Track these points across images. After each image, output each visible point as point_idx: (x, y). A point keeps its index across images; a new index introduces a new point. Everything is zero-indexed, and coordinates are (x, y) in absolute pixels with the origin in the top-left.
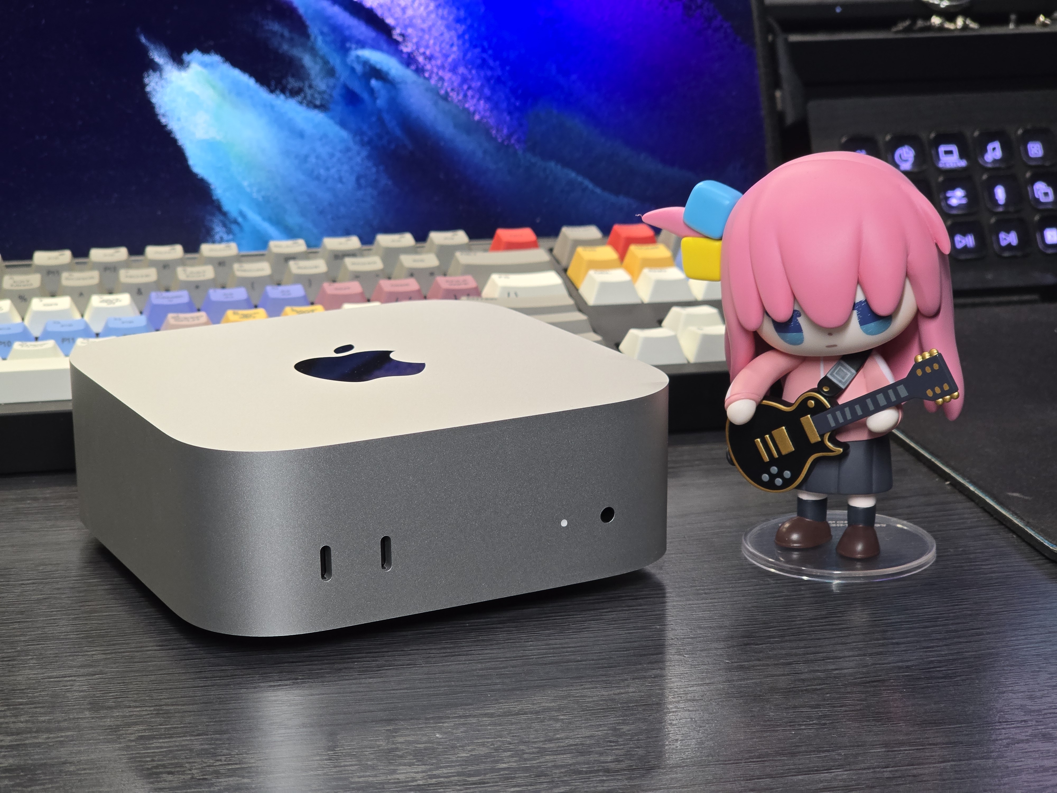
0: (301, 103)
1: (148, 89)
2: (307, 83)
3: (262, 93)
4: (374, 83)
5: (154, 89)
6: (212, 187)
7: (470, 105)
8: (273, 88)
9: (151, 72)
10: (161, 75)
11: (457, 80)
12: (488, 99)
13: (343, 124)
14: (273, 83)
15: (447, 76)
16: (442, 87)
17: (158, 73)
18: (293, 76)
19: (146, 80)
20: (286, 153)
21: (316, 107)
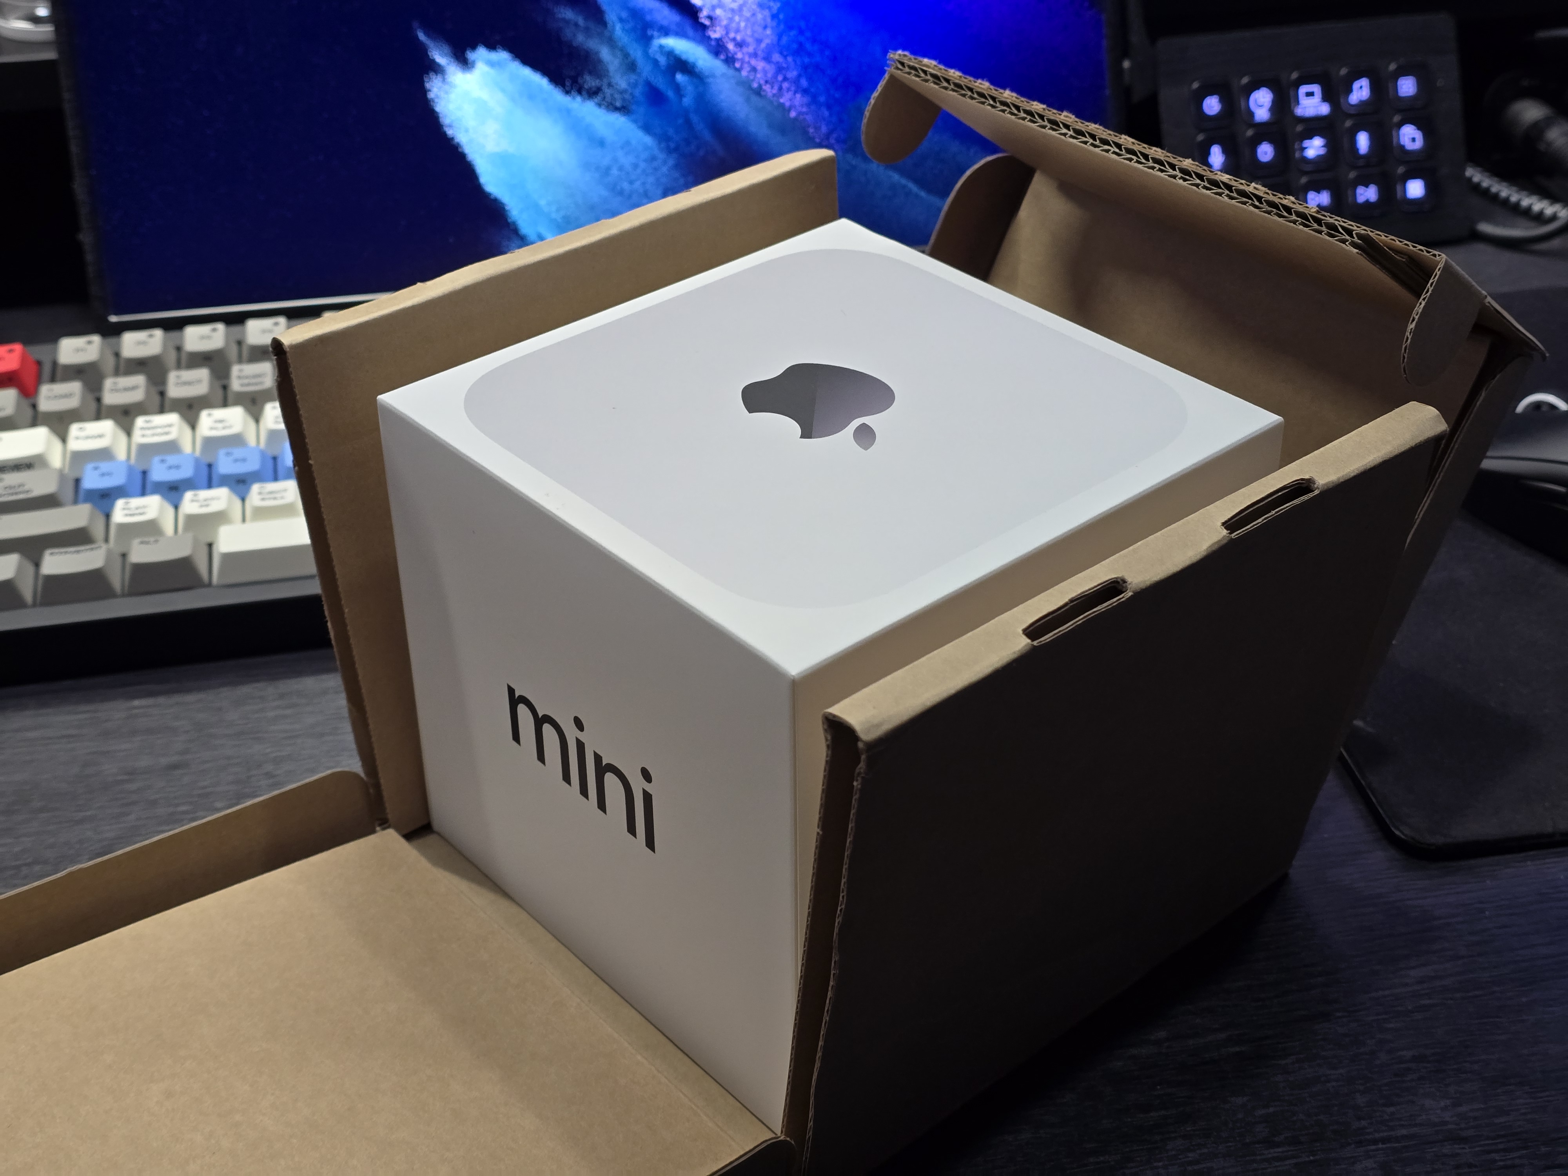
0: (599, 105)
1: (431, 95)
2: (605, 81)
3: (557, 95)
4: (679, 77)
5: (437, 96)
6: (507, 208)
7: (785, 100)
8: (567, 89)
9: (432, 75)
10: (444, 80)
11: (771, 69)
12: (805, 91)
13: (647, 128)
14: (568, 83)
15: (760, 65)
16: (753, 80)
17: (439, 77)
18: (590, 73)
19: (428, 85)
21: (616, 109)
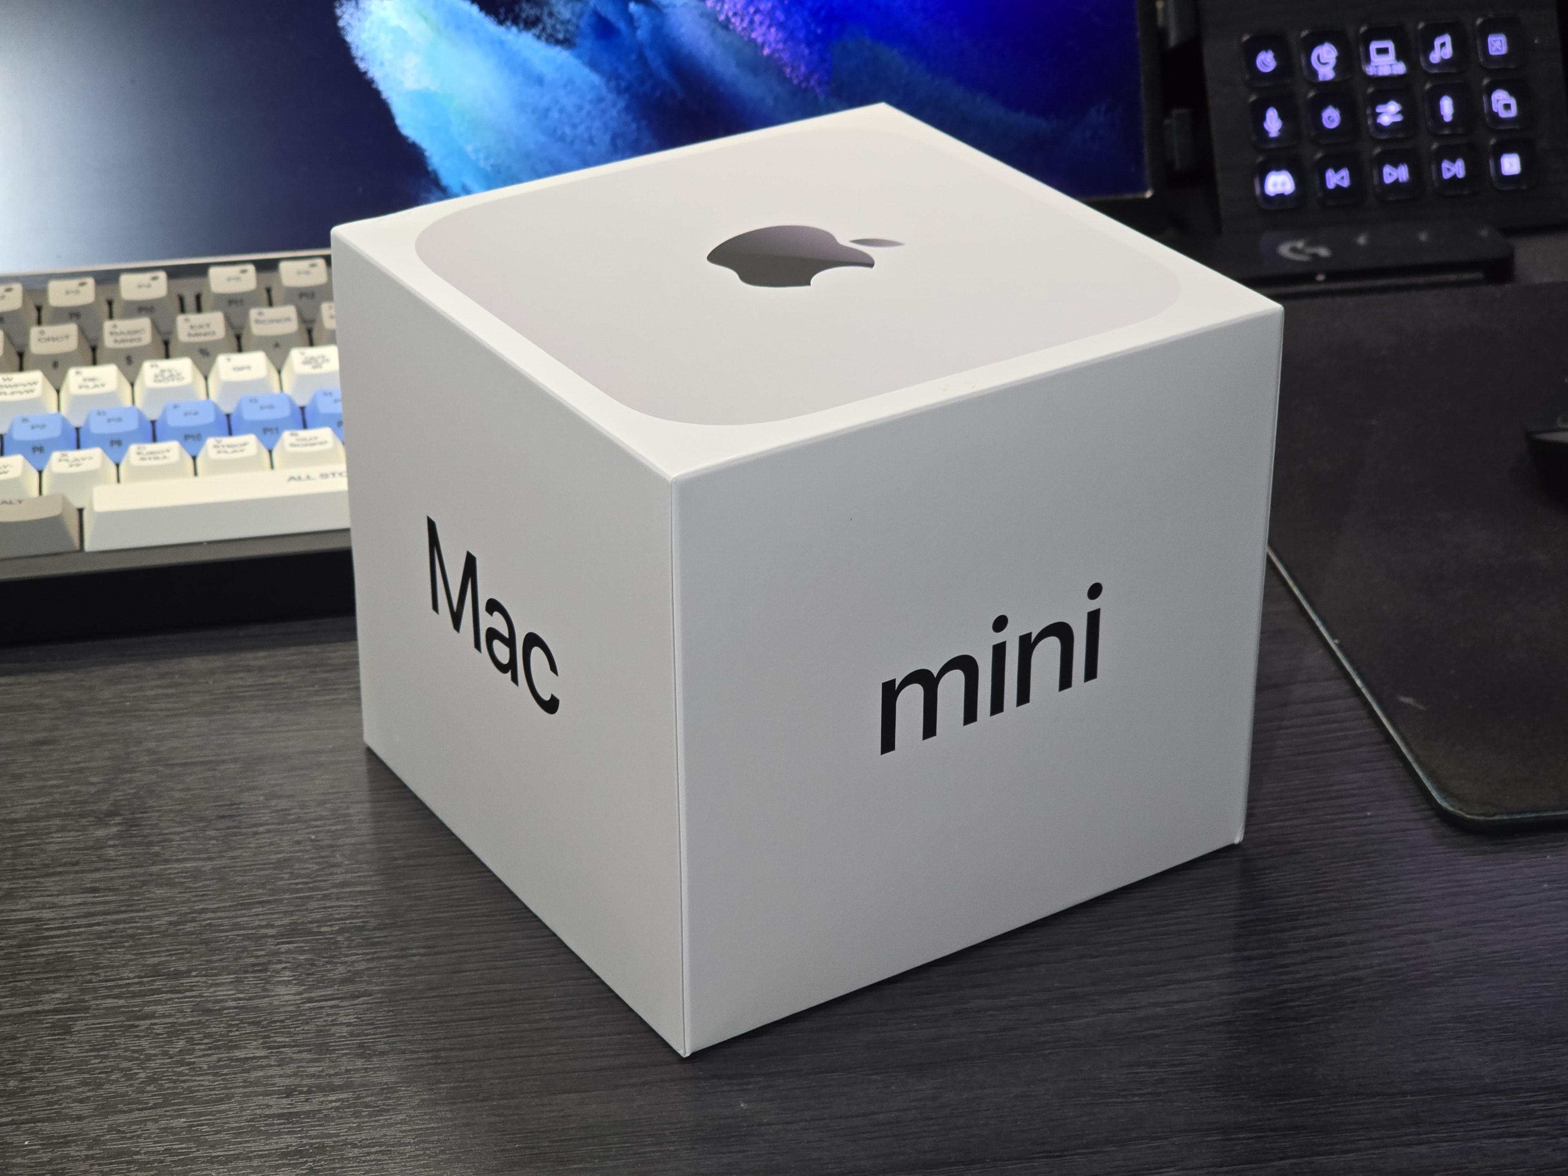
0: (539, 37)
1: (341, 23)
2: (546, 10)
3: (488, 25)
4: (633, 7)
5: (349, 24)
6: (427, 154)
7: (757, 35)
8: (502, 17)
9: (344, 1)
10: (357, 4)
11: (741, 1)
12: (781, 26)
13: (593, 65)
14: (502, 10)
16: (721, 11)
17: (353, 2)
18: (528, 1)
19: (338, 12)
20: (521, 107)
21: (558, 42)
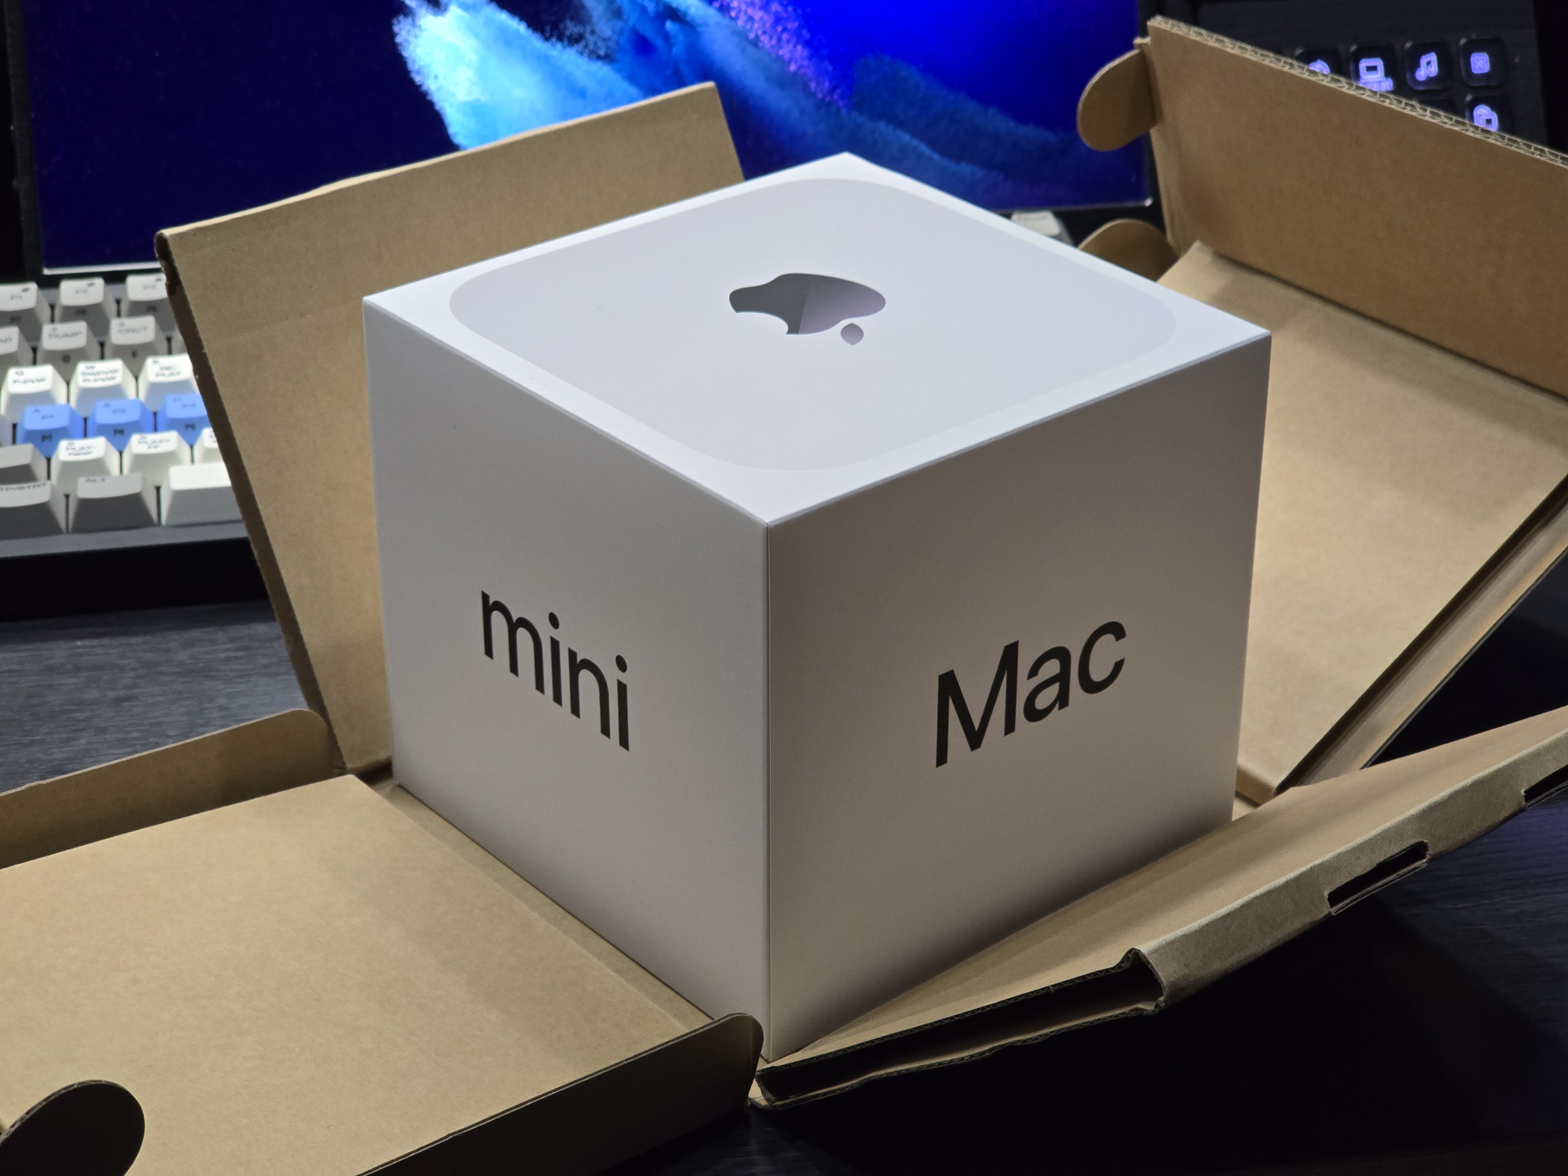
0: (581, 53)
1: (398, 40)
2: (589, 28)
3: (536, 42)
4: (669, 25)
5: (406, 40)
7: (785, 51)
8: (547, 35)
9: (401, 18)
10: (414, 21)
11: (769, 20)
12: (807, 44)
13: (632, 78)
14: (548, 28)
15: (758, 14)
19: (396, 29)
21: (599, 58)
